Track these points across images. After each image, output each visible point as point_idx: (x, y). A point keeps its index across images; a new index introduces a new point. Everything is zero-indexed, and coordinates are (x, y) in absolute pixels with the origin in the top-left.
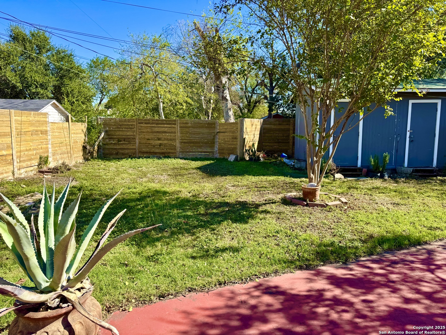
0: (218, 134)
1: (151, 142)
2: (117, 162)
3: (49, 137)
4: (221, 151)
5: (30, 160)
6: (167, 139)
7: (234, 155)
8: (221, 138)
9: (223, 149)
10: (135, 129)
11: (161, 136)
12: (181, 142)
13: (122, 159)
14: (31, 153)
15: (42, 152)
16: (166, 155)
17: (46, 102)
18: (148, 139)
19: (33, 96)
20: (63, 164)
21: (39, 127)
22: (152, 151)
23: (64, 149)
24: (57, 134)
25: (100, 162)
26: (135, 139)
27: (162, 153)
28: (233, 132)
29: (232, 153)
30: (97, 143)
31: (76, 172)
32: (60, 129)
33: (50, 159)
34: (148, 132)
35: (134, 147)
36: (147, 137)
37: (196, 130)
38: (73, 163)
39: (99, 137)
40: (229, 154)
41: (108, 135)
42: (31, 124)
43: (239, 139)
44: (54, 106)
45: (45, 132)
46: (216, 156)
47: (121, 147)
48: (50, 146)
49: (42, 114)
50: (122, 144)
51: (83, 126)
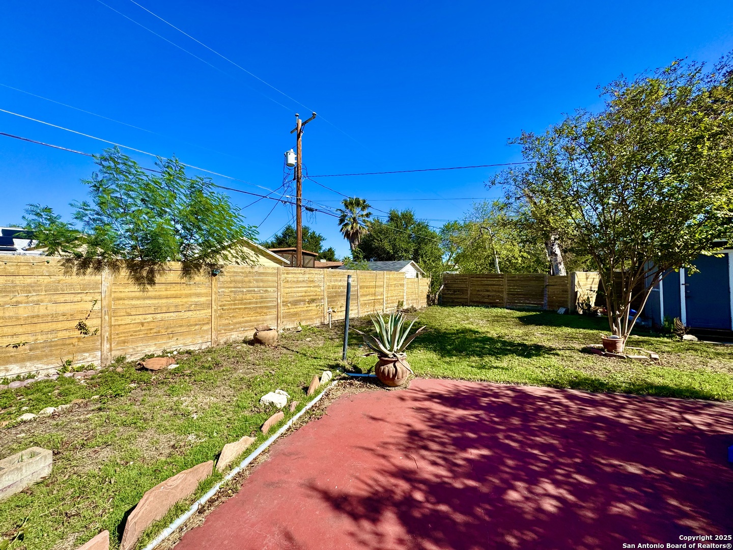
0: (547, 287)
1: (481, 293)
2: (451, 308)
3: (405, 288)
4: (551, 303)
5: (393, 303)
6: (495, 291)
7: (565, 308)
8: (550, 290)
9: (552, 302)
10: (468, 282)
11: (490, 288)
12: (508, 294)
13: (456, 306)
14: (393, 298)
15: (400, 298)
16: (494, 305)
17: (407, 262)
18: (478, 291)
19: (400, 258)
20: (412, 307)
21: (399, 281)
22: (481, 301)
23: (414, 296)
24: (410, 286)
25: (439, 307)
26: (467, 290)
27: (490, 303)
28: (563, 285)
29: (563, 307)
30: (438, 293)
31: (420, 313)
32: (412, 282)
33: (404, 303)
34: (478, 285)
35: (466, 297)
36: (477, 289)
37: (523, 283)
38: (420, 307)
39: (440, 288)
40: (559, 307)
41: (447, 287)
42: (395, 279)
43: (569, 293)
44: (413, 265)
45: (402, 285)
46: (544, 308)
47: (456, 296)
48: (405, 294)
49: (402, 273)
50: (457, 294)
51: (428, 280)
